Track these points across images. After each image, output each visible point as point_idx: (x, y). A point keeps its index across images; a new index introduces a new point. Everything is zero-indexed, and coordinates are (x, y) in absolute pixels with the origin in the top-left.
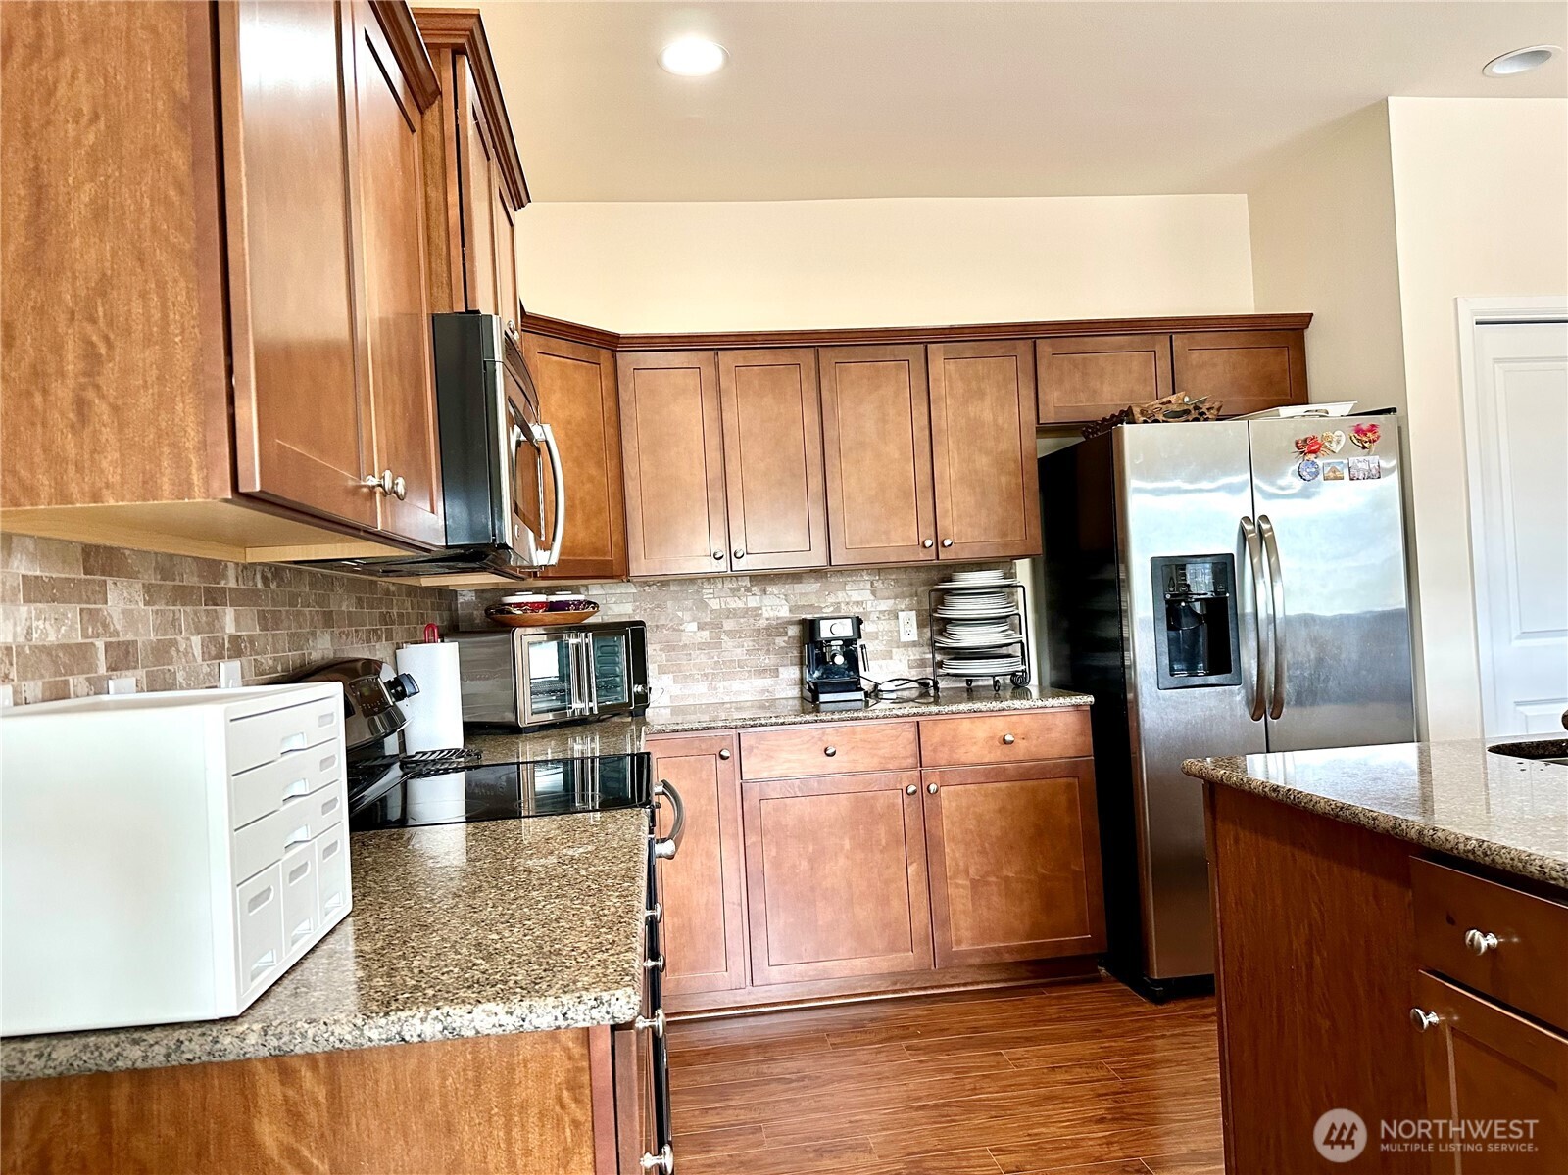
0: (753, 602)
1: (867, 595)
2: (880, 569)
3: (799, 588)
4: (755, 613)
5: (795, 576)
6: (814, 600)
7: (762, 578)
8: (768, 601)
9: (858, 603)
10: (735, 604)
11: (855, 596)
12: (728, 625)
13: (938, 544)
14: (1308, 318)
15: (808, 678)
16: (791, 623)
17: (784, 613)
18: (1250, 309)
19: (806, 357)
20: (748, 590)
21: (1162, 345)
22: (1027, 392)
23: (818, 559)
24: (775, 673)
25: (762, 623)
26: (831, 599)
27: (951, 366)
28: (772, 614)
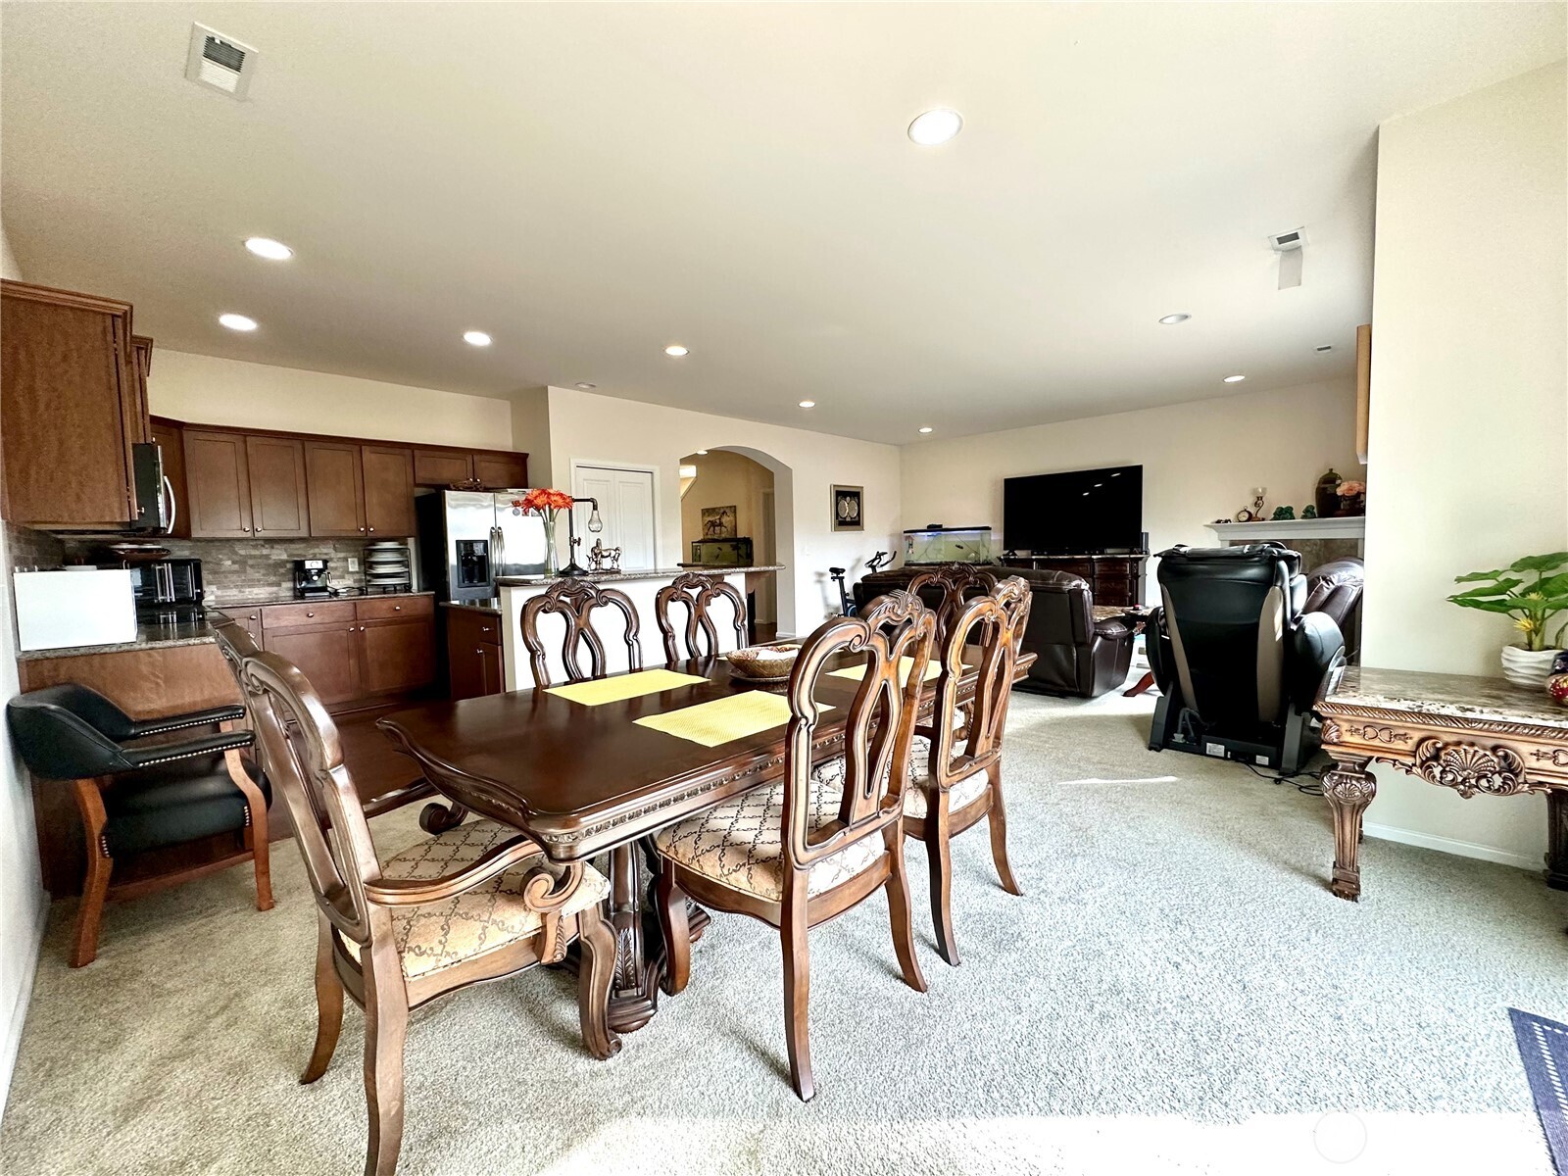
0: (265, 552)
1: (331, 551)
2: (339, 539)
3: (293, 546)
4: (267, 557)
5: (291, 541)
6: (303, 553)
7: (271, 542)
8: (274, 551)
9: (326, 554)
10: (256, 552)
11: (325, 551)
12: (250, 562)
13: (367, 529)
14: (527, 455)
15: (298, 587)
16: (287, 562)
17: (284, 557)
18: (510, 449)
19: (297, 445)
20: (263, 546)
21: (469, 459)
22: (409, 469)
23: (304, 533)
24: (279, 585)
25: (271, 562)
26: (312, 552)
27: (373, 456)
28: (277, 558)
